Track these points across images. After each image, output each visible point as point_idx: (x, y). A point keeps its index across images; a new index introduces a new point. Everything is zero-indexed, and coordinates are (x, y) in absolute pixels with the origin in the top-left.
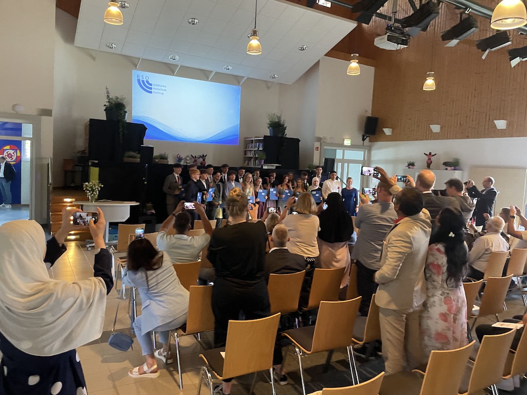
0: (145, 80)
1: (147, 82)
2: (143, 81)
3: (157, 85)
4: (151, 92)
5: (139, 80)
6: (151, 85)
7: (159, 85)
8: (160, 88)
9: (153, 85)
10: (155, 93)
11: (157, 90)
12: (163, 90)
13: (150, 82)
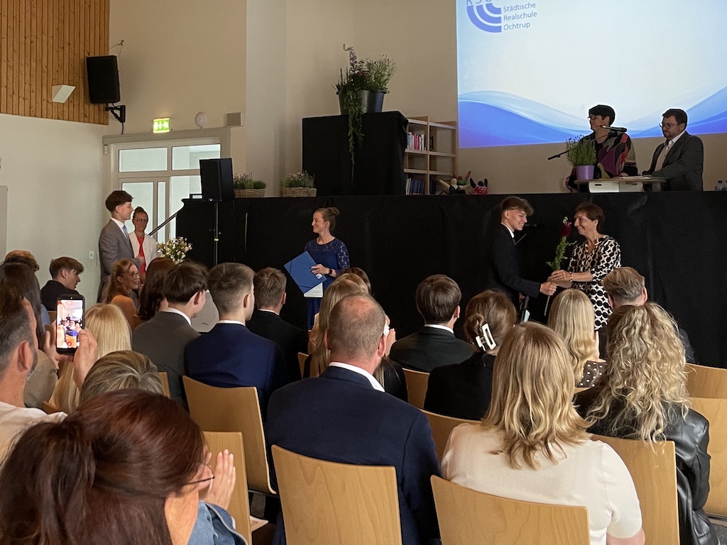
0: (484, 3)
1: (490, 7)
2: (480, 8)
3: (513, 9)
4: (498, 30)
5: (470, 9)
6: (498, 11)
7: (516, 7)
9: (502, 10)
10: (509, 27)
11: (514, 18)
12: (528, 16)
13: (496, 6)
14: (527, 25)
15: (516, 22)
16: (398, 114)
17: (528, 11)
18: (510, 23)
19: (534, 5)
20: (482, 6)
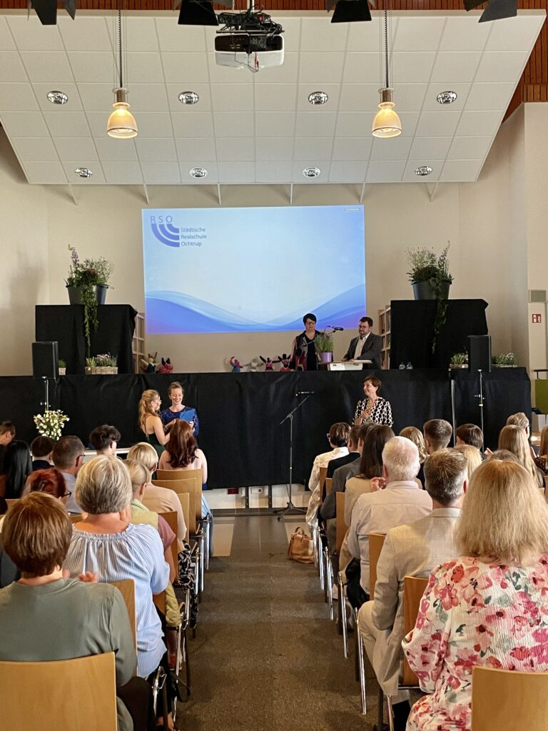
0: (165, 223)
1: (170, 226)
2: (162, 227)
3: (187, 230)
4: (177, 245)
5: (154, 227)
6: (177, 231)
7: (191, 230)
8: (193, 234)
9: (180, 230)
10: (185, 244)
11: (189, 237)
12: (199, 237)
13: (174, 226)
14: (199, 244)
15: (191, 240)
16: (129, 307)
17: (200, 234)
18: (187, 240)
19: (204, 230)
20: (163, 225)
